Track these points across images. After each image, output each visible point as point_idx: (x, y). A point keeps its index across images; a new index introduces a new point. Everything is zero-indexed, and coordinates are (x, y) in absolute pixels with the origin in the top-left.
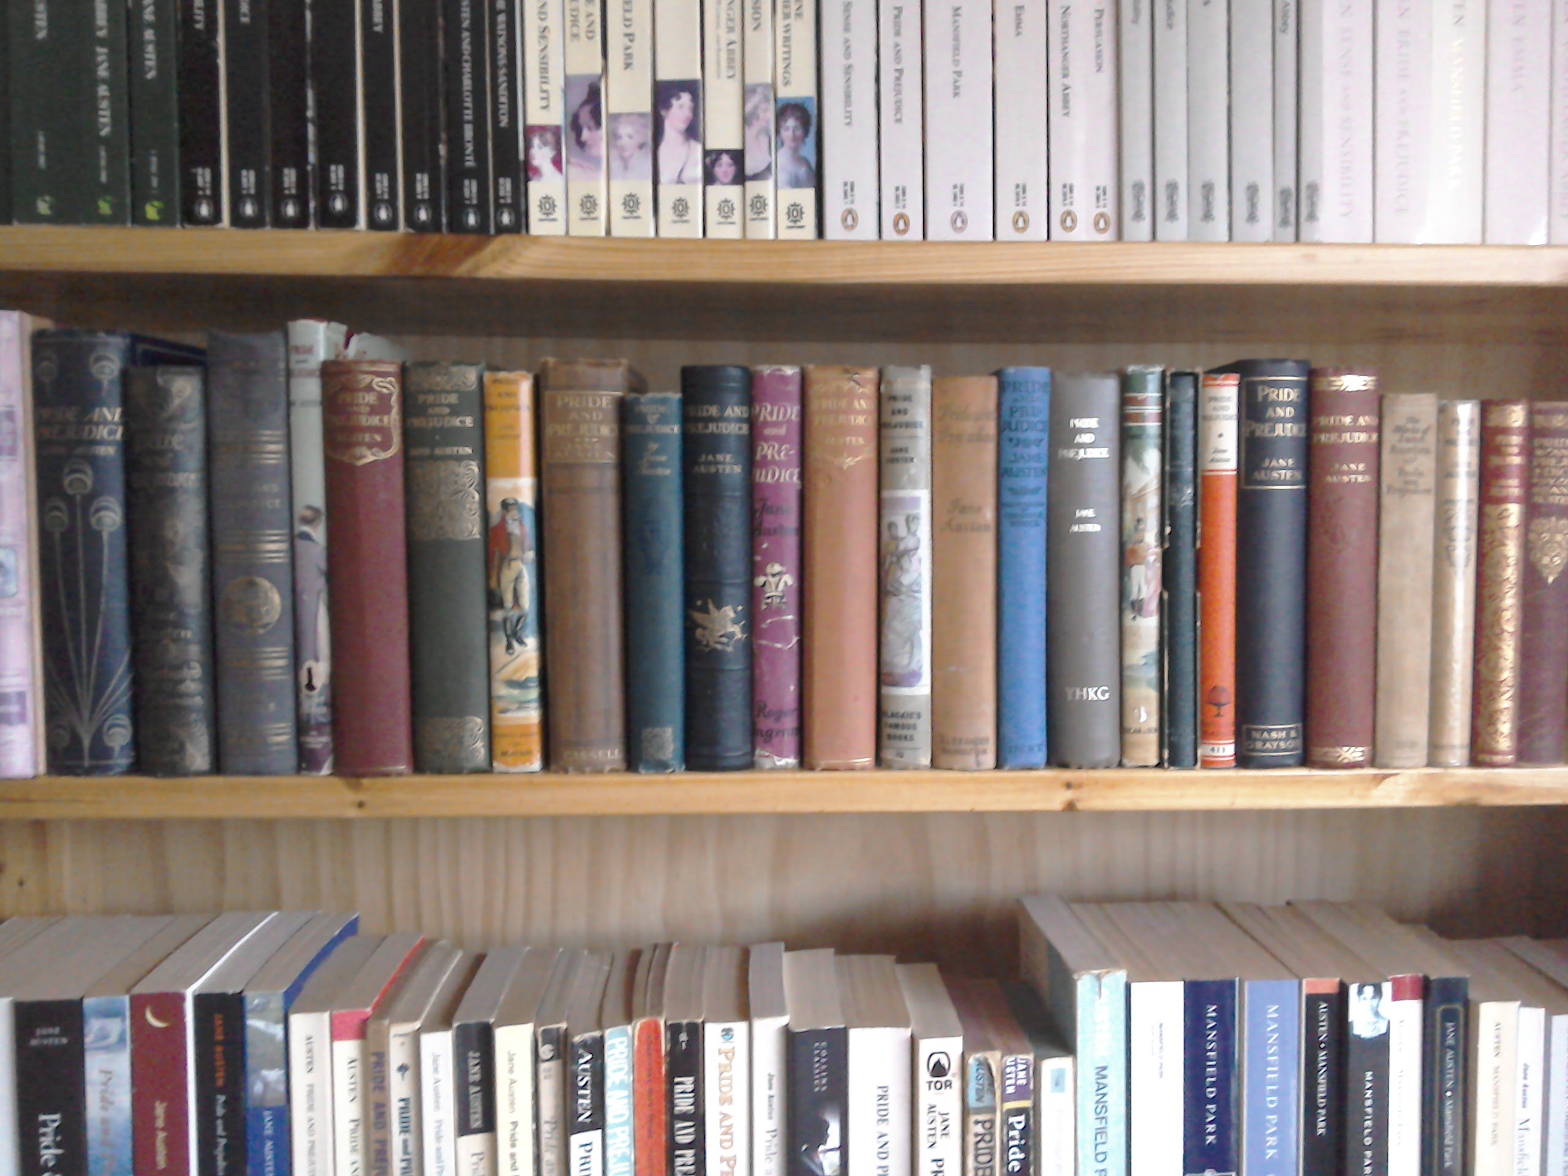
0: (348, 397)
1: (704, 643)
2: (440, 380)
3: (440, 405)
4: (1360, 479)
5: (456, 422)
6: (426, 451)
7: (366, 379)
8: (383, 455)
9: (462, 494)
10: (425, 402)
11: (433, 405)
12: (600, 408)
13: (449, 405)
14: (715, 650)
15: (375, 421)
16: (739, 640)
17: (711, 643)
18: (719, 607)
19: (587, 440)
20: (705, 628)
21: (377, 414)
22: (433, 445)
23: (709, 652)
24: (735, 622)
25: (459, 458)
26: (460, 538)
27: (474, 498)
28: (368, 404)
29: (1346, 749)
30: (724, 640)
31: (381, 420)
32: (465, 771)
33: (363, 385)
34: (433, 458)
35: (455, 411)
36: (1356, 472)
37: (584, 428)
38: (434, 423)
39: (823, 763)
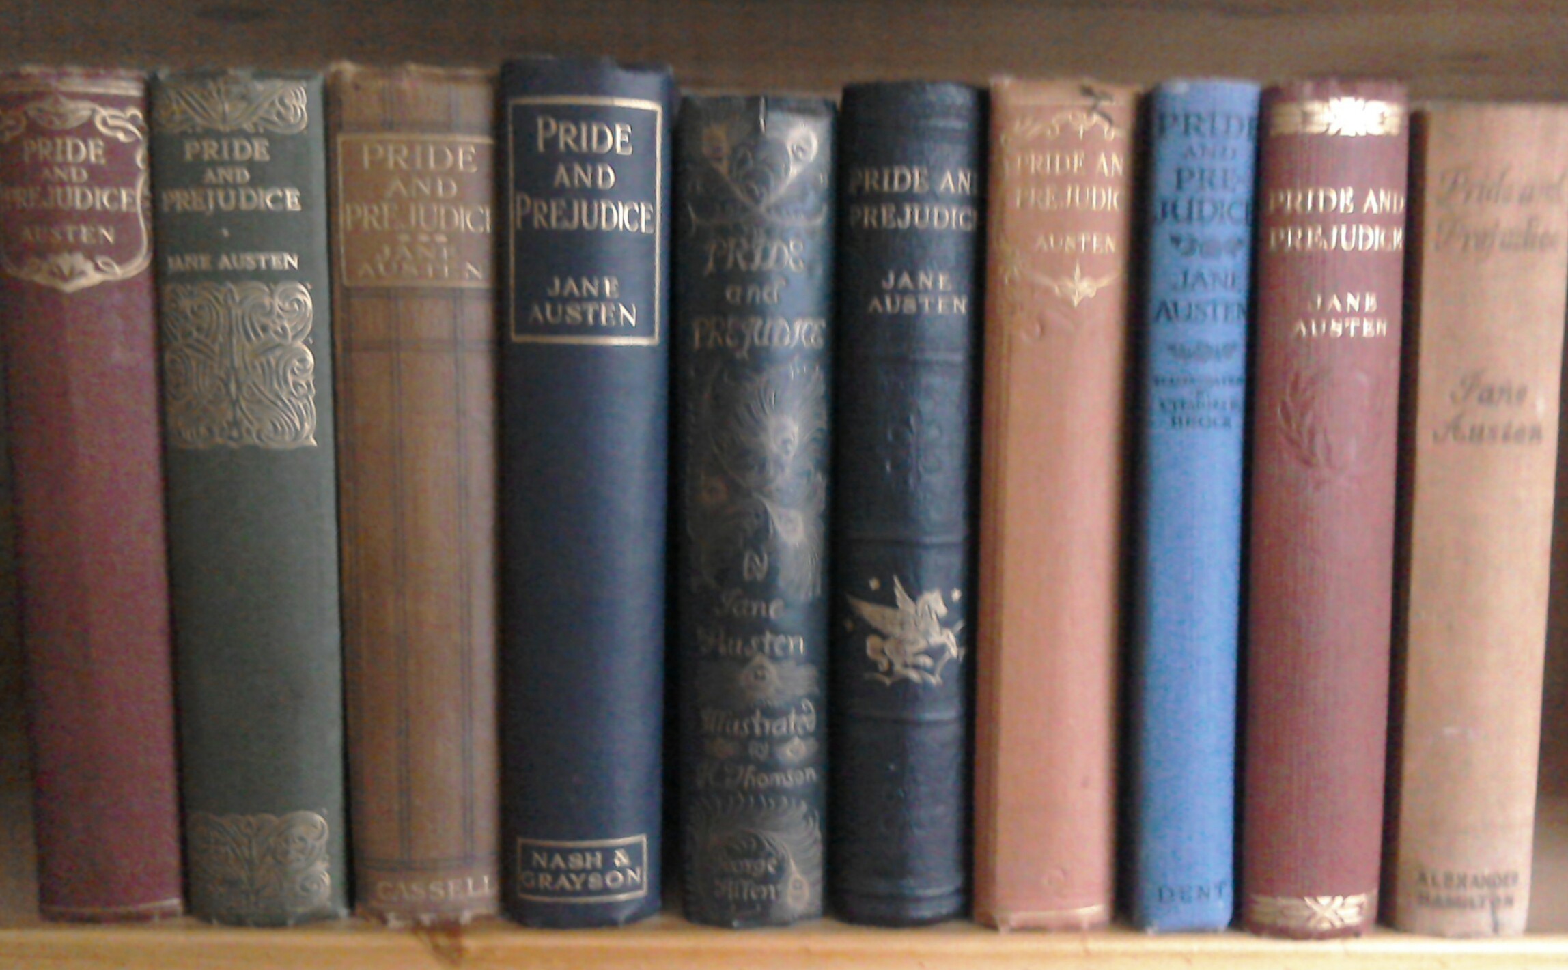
0: (41, 148)
1: (884, 665)
2: (228, 110)
3: (232, 163)
4: (1368, 329)
5: (266, 199)
6: (202, 262)
7: (83, 110)
8: (119, 272)
9: (278, 352)
10: (198, 156)
11: (213, 164)
12: (453, 172)
13: (251, 164)
14: (906, 681)
15: (101, 198)
16: (951, 662)
17: (898, 667)
18: (914, 593)
19: (424, 238)
20: (884, 636)
21: (102, 184)
22: (215, 248)
23: (894, 685)
24: (945, 623)
25: (271, 277)
26: (274, 445)
27: (303, 360)
28: (86, 164)
29: (1324, 900)
30: (926, 661)
31: (114, 199)
32: (291, 922)
33: (73, 123)
34: (217, 276)
35: (261, 176)
36: (1361, 313)
37: (417, 214)
38: (217, 201)
39: (1016, 918)
